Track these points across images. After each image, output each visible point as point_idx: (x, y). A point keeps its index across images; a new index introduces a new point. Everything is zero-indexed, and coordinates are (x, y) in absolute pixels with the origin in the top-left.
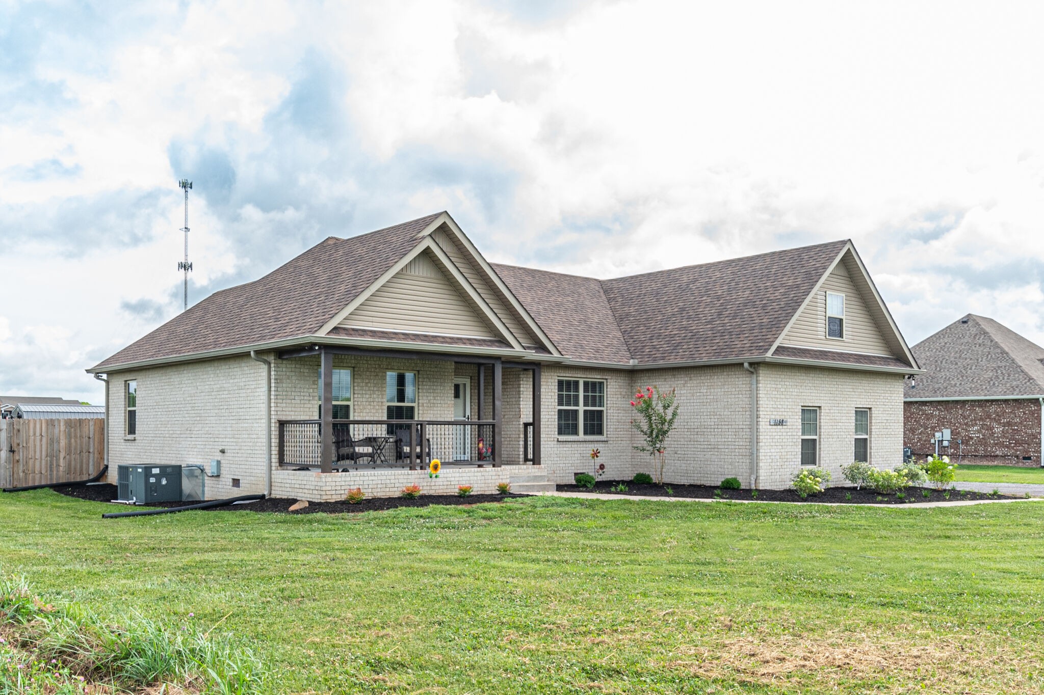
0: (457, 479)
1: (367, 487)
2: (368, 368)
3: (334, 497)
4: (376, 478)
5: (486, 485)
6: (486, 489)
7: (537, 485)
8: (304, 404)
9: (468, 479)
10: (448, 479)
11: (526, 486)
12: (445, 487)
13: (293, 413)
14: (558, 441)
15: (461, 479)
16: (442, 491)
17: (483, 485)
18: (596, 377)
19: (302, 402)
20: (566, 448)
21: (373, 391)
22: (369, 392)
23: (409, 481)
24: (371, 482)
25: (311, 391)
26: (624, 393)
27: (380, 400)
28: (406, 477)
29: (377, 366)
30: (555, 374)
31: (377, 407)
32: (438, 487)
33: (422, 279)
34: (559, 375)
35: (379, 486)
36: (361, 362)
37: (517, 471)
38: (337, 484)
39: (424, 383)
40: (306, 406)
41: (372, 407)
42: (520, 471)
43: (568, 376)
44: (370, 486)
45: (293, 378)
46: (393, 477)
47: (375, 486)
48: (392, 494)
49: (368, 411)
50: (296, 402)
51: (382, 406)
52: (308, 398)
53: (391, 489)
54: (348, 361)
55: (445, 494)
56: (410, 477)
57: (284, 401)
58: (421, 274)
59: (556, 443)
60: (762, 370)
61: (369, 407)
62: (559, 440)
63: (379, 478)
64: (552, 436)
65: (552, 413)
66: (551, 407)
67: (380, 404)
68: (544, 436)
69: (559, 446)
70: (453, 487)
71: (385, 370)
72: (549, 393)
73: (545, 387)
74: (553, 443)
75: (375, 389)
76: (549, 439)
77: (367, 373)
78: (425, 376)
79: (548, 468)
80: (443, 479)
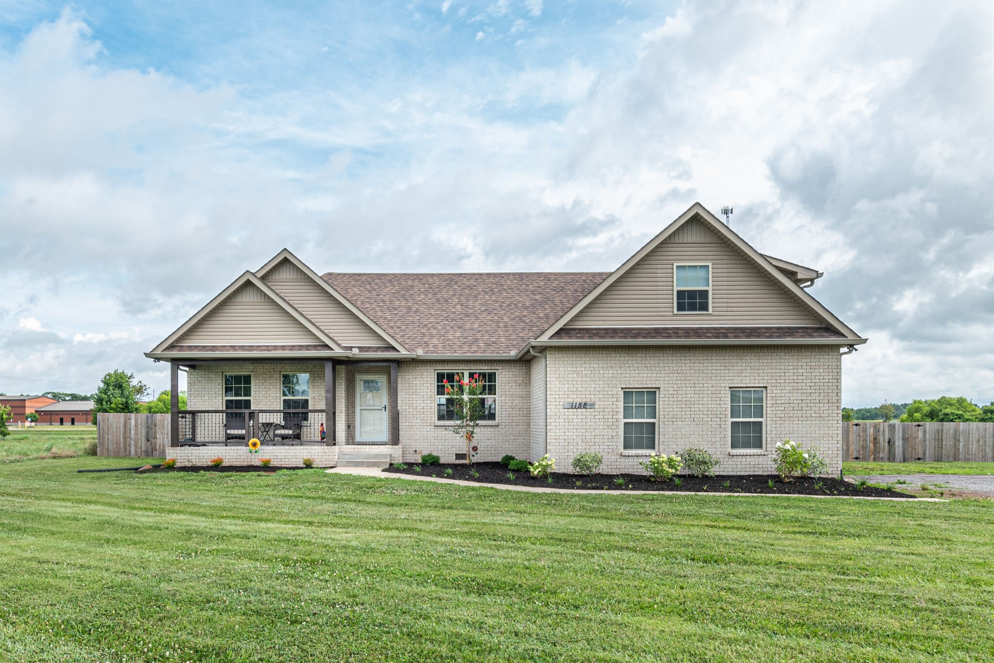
0: (283, 454)
1: (202, 458)
2: (263, 372)
4: (210, 452)
7: (367, 462)
8: (211, 399)
9: (294, 454)
10: (275, 454)
11: (355, 462)
13: (203, 406)
14: (436, 425)
15: (287, 454)
18: (482, 368)
19: (210, 398)
20: (442, 432)
21: (269, 388)
22: (265, 390)
23: (238, 454)
24: (206, 455)
25: (217, 390)
26: (521, 382)
27: (274, 395)
28: (236, 451)
29: (271, 370)
30: (432, 368)
31: (272, 401)
33: (253, 304)
34: (436, 368)
36: (258, 368)
37: (368, 450)
38: (178, 455)
39: (315, 381)
40: (213, 401)
41: (267, 401)
42: (371, 450)
43: (446, 369)
44: (205, 457)
45: (205, 382)
46: (224, 451)
49: (264, 403)
50: (205, 398)
51: (276, 400)
52: (215, 395)
54: (247, 367)
56: (239, 452)
58: (255, 300)
59: (433, 427)
60: (550, 354)
61: (265, 400)
63: (212, 452)
64: (429, 421)
65: (428, 402)
66: (427, 396)
67: (275, 398)
68: (419, 421)
69: (436, 430)
70: (280, 460)
71: (279, 373)
72: (424, 385)
73: (420, 379)
74: (430, 427)
75: (271, 387)
76: (424, 424)
77: (264, 376)
78: (316, 375)
79: (423, 449)
80: (270, 454)
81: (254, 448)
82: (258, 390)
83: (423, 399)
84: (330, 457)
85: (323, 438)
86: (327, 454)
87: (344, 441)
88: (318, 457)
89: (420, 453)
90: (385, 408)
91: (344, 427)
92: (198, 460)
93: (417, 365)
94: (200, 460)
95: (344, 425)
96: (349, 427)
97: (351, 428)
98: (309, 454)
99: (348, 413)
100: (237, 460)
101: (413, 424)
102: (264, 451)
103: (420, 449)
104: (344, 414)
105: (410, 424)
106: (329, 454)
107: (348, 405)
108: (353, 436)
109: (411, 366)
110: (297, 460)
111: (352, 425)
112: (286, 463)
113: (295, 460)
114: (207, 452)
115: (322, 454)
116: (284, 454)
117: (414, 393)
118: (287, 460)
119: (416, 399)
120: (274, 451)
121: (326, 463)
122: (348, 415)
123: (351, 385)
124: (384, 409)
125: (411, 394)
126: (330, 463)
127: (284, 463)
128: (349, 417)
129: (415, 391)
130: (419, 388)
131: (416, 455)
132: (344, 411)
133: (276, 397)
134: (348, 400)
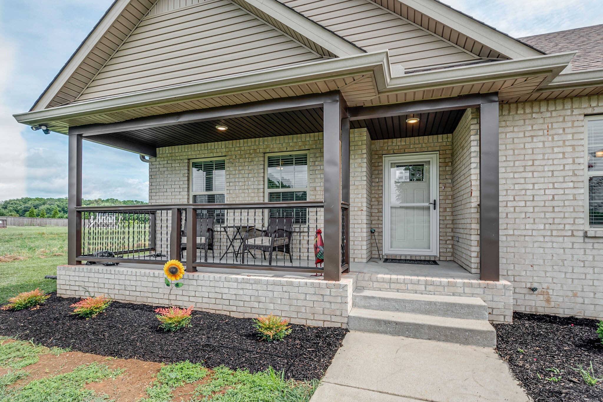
0: (233, 292)
1: (102, 286)
2: (241, 155)
3: (68, 292)
4: (112, 277)
5: (293, 308)
6: (294, 315)
8: (175, 195)
9: (256, 293)
10: (217, 290)
12: (213, 301)
14: (586, 236)
15: (241, 292)
16: (207, 306)
17: (287, 308)
19: (173, 194)
21: (248, 177)
22: (243, 180)
23: (155, 285)
24: (107, 281)
25: (182, 183)
27: (255, 187)
28: (151, 280)
29: (251, 152)
30: (576, 112)
31: (253, 195)
32: (200, 300)
34: (589, 112)
35: (117, 287)
36: (233, 149)
39: (317, 163)
40: (176, 197)
41: (246, 195)
44: (106, 286)
45: (166, 173)
46: (134, 278)
47: (112, 287)
48: (134, 299)
51: (258, 193)
52: (179, 190)
53: (132, 293)
54: (218, 150)
55: (212, 312)
56: (157, 280)
57: (157, 194)
59: (581, 240)
61: (243, 195)
62: (589, 234)
63: (116, 277)
64: (568, 227)
65: (565, 185)
66: (563, 173)
67: (256, 191)
68: (542, 227)
69: (590, 246)
70: (227, 302)
71: (262, 155)
72: (556, 150)
73: (542, 139)
74: (573, 239)
75: (250, 175)
76: (555, 233)
77: (241, 160)
78: (317, 155)
79: (552, 286)
80: (209, 289)
81: (173, 279)
82: (233, 180)
83: (554, 180)
84: (333, 306)
85: (319, 261)
86: (326, 299)
87: (365, 256)
88: (305, 303)
89: (542, 294)
90: (435, 204)
91: (365, 235)
92: (96, 290)
93: (536, 109)
94: (100, 290)
95: (365, 230)
96: (372, 232)
97: (376, 234)
98: (286, 295)
99: (371, 213)
100: (154, 295)
101: (524, 233)
102: (200, 283)
103: (545, 286)
104: (365, 213)
105: (516, 233)
106: (332, 299)
107: (371, 201)
108: (379, 245)
109: (520, 111)
110: (261, 305)
111: (377, 230)
112: (239, 309)
113: (256, 305)
114: (109, 276)
115: (315, 298)
116: (235, 292)
117: (528, 169)
118: (241, 304)
119: (533, 181)
120: (217, 284)
121: (323, 317)
122: (371, 216)
123: (376, 172)
124: (432, 206)
125: (522, 169)
126: (334, 319)
127: (234, 309)
128: (372, 218)
129: (530, 163)
130: (540, 157)
131: (533, 297)
132: (365, 209)
133: (258, 189)
134: (371, 193)
